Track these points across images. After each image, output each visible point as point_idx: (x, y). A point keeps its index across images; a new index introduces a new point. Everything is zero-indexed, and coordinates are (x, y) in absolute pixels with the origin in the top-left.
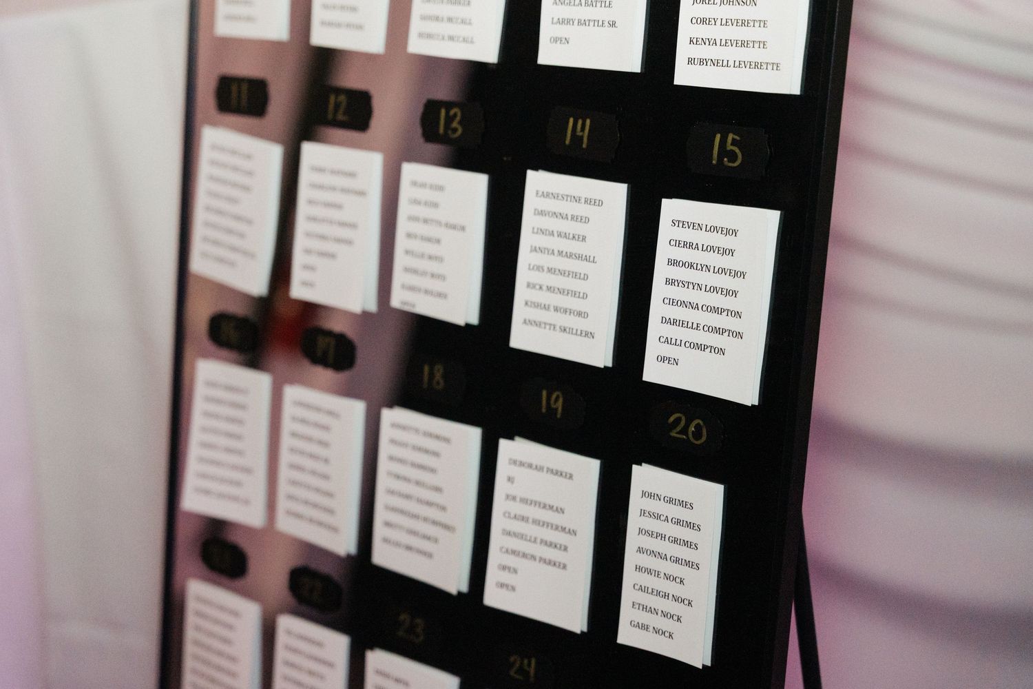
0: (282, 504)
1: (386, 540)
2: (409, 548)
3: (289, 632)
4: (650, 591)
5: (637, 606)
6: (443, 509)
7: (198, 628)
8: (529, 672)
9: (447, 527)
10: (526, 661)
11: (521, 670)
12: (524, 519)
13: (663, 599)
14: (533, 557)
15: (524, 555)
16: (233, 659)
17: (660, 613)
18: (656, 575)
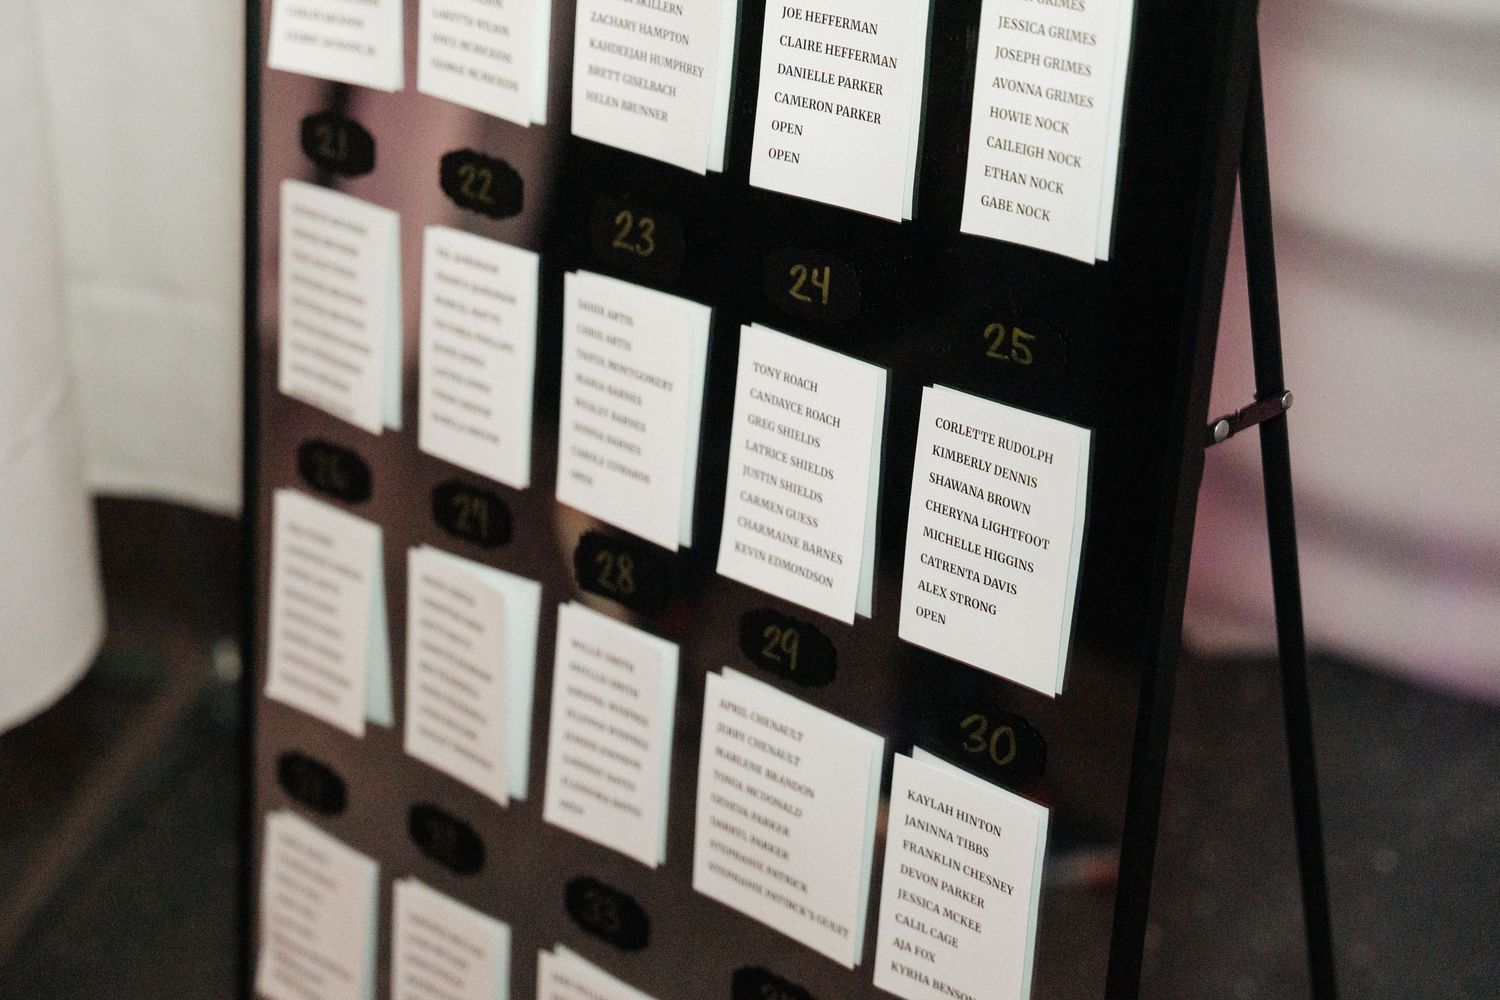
0: (427, 50)
1: (592, 96)
2: (629, 107)
3: (443, 253)
4: (1013, 146)
5: (992, 173)
6: (684, 39)
7: (302, 257)
8: (820, 290)
9: (689, 69)
10: (815, 273)
11: (809, 288)
12: (813, 46)
13: (1034, 158)
14: (827, 107)
15: (814, 105)
16: (358, 301)
17: (1028, 181)
18: (1024, 120)
